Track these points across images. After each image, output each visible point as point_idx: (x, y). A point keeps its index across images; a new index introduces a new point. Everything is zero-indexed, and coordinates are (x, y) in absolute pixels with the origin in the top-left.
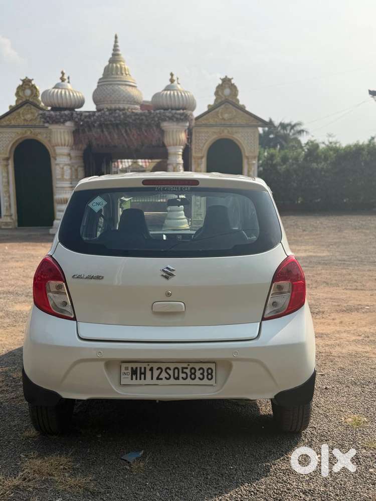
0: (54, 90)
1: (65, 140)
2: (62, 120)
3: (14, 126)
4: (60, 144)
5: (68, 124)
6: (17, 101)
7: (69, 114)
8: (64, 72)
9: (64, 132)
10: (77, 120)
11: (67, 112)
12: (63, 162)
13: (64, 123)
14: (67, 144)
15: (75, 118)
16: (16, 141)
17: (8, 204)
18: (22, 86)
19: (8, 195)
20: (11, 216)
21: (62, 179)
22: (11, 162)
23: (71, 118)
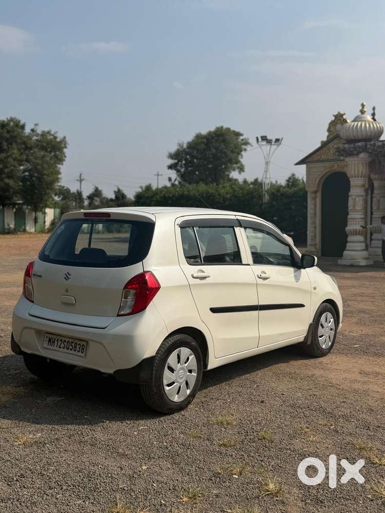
0: (353, 123)
1: (358, 171)
2: (355, 152)
3: (324, 161)
4: (354, 176)
5: (362, 155)
6: (328, 137)
7: (362, 146)
8: (365, 104)
9: (358, 164)
10: (370, 150)
11: (360, 144)
12: (356, 194)
13: (357, 154)
14: (360, 175)
15: (369, 149)
16: (324, 175)
17: (313, 234)
18: (334, 121)
19: (314, 226)
20: (315, 245)
21: (355, 210)
22: (319, 195)
23: (364, 150)
